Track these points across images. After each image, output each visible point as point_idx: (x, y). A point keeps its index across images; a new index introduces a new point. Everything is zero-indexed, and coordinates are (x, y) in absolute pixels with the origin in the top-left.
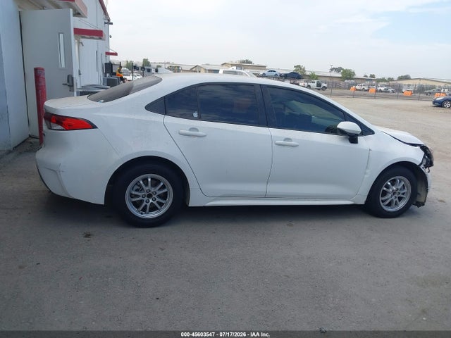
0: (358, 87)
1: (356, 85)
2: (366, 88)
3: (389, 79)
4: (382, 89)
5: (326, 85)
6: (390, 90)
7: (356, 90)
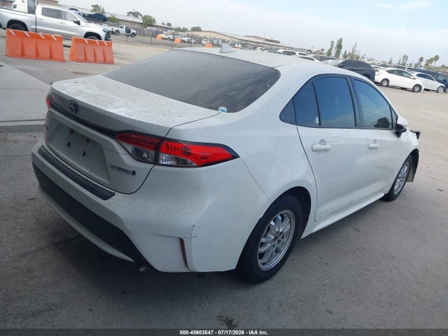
0: (164, 36)
1: (162, 33)
2: (171, 37)
3: (184, 28)
4: (186, 39)
5: (135, 32)
6: (193, 41)
7: (163, 38)
